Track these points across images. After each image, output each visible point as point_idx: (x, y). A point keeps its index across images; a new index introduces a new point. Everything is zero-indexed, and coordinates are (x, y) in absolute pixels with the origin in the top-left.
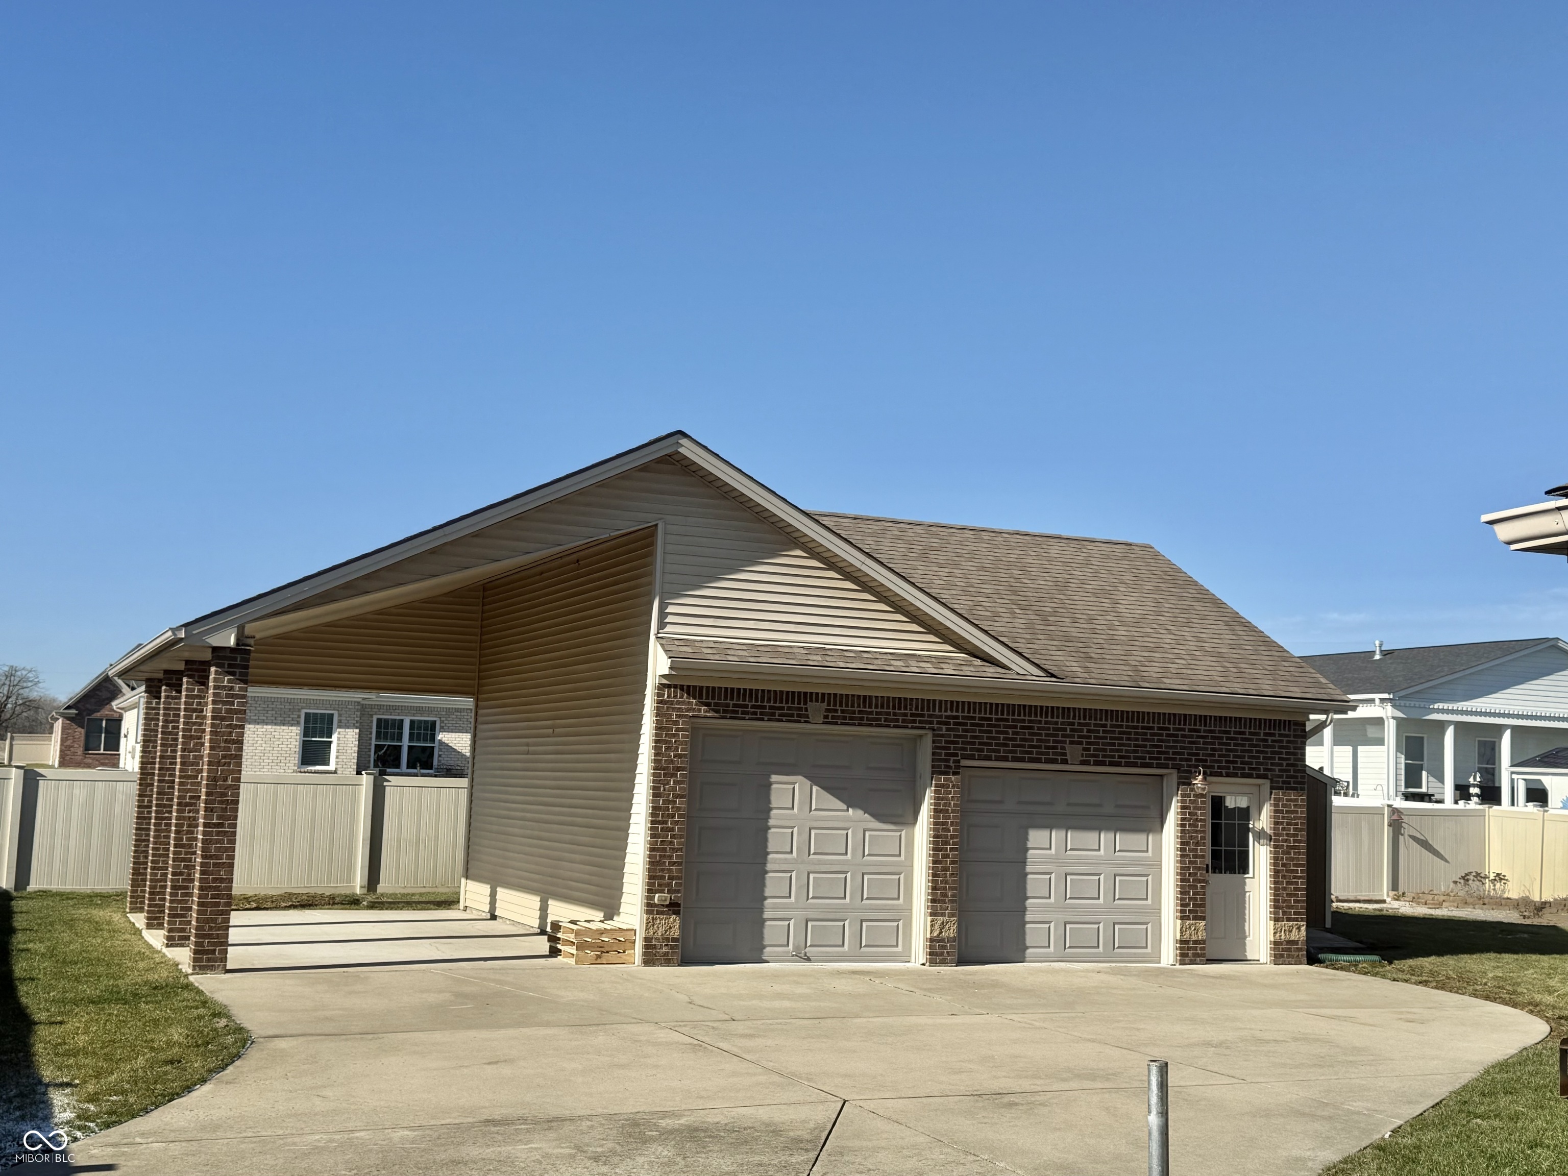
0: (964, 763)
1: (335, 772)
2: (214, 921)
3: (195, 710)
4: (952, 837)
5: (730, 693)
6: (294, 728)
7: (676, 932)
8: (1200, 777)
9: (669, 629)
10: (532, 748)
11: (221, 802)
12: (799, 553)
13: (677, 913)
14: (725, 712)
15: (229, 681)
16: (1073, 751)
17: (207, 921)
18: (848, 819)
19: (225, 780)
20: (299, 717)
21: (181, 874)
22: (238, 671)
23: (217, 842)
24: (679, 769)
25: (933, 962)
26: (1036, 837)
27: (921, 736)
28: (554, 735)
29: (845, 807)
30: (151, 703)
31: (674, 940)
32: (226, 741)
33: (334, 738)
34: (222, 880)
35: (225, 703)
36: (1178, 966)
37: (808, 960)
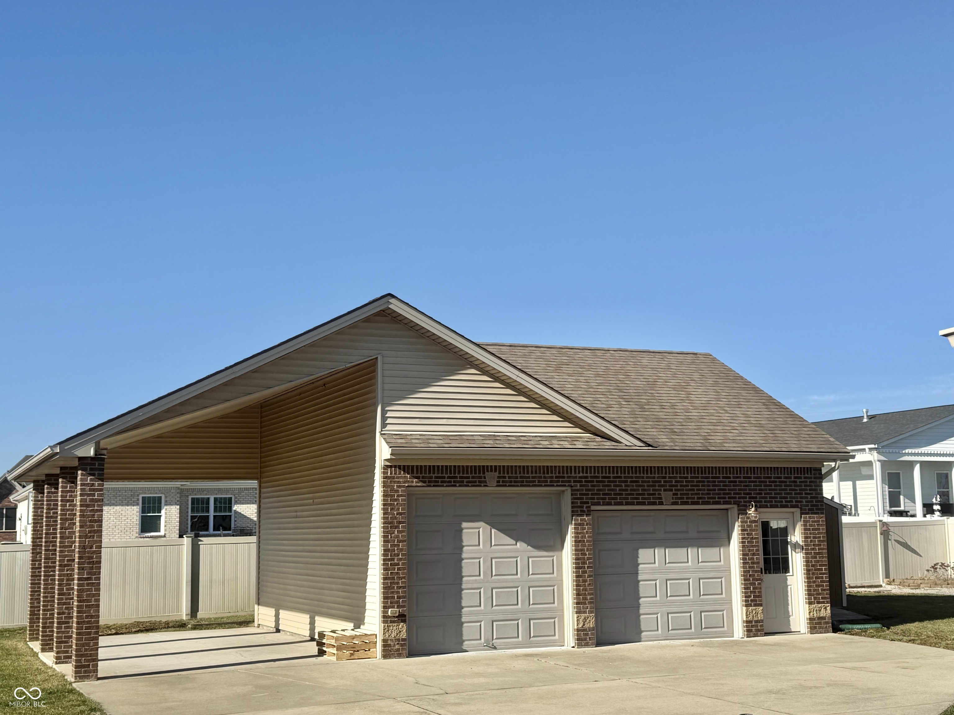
0: (593, 508)
1: (164, 536)
2: (88, 645)
3: (68, 501)
4: (588, 559)
5: (431, 469)
6: (135, 507)
7: (404, 635)
8: (753, 509)
9: (389, 427)
10: (299, 514)
11: (89, 563)
12: (473, 371)
13: (404, 621)
14: (429, 482)
15: (91, 480)
16: (667, 496)
17: (83, 645)
18: (517, 551)
19: (91, 547)
20: (138, 500)
21: (63, 613)
22: (96, 472)
23: (88, 590)
24: (400, 523)
25: (580, 645)
26: (644, 555)
27: (563, 491)
28: (313, 504)
29: (514, 542)
30: (38, 497)
31: (403, 640)
32: (90, 521)
33: (163, 512)
34: (92, 617)
35: (89, 495)
36: (746, 639)
37: (495, 648)
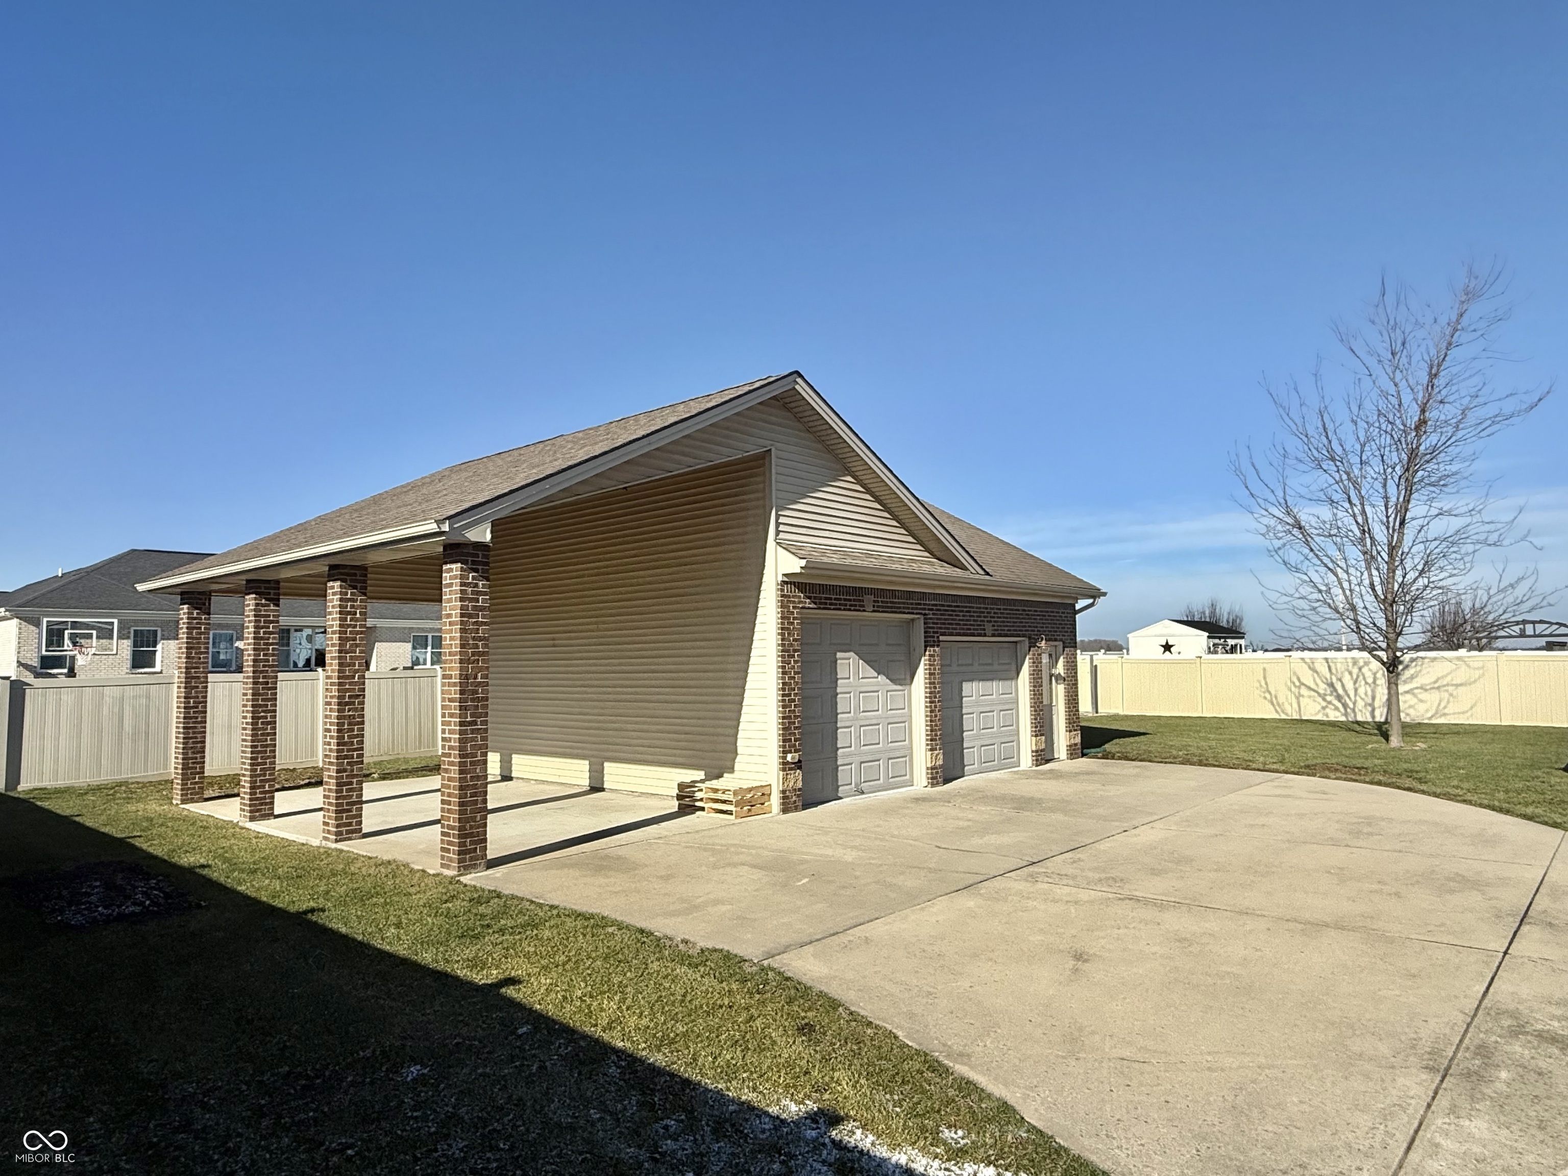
0: (941, 638)
2: (474, 819)
3: (349, 613)
4: (939, 692)
5: (823, 588)
7: (800, 784)
8: (1044, 642)
9: (781, 535)
11: (473, 700)
12: (849, 478)
13: (800, 768)
14: (822, 604)
15: (474, 578)
16: (989, 628)
17: (467, 820)
18: (878, 684)
19: (476, 678)
21: (345, 771)
22: (480, 567)
23: (473, 739)
24: (795, 651)
25: (933, 785)
26: (966, 687)
27: (913, 620)
29: (876, 675)
31: (800, 790)
32: (474, 638)
34: (478, 778)
35: (471, 600)
36: (1034, 768)
37: (863, 793)
